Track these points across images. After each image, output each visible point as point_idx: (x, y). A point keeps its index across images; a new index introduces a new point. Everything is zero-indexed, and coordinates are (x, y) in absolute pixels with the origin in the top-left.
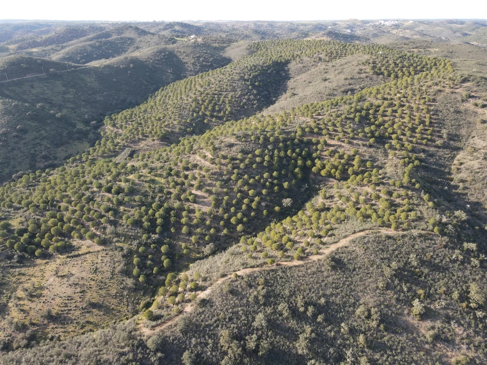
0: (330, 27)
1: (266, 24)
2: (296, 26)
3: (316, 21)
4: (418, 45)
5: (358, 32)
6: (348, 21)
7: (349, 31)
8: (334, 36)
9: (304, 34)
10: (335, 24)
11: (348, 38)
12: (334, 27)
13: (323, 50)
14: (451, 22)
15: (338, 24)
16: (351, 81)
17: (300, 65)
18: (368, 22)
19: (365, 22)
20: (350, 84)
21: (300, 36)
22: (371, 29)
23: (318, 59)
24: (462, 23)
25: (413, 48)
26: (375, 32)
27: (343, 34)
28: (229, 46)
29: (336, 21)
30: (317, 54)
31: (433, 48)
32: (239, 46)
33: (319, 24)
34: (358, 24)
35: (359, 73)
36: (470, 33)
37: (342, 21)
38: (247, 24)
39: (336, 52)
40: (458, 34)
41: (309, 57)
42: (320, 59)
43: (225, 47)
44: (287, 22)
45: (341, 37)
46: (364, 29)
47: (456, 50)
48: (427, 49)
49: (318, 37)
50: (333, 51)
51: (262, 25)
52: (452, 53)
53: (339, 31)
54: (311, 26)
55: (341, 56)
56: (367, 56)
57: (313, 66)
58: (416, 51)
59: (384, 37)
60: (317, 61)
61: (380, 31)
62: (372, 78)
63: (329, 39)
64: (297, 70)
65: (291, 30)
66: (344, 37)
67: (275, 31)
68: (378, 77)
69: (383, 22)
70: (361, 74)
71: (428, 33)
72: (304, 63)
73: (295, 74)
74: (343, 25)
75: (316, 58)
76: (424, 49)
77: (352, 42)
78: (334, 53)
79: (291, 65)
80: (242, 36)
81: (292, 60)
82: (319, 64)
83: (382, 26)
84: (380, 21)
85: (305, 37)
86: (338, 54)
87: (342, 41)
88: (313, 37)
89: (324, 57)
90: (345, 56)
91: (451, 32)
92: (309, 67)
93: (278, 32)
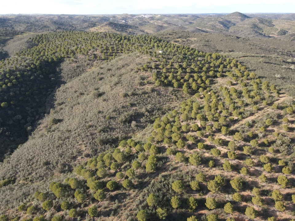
0: (112, 19)
1: (67, 17)
2: (88, 18)
3: (102, 15)
4: (180, 35)
5: (130, 22)
6: (122, 15)
7: (124, 21)
8: (114, 26)
9: (93, 24)
10: (115, 17)
11: (124, 27)
12: (114, 19)
13: (98, 46)
14: (180, 15)
15: (116, 17)
16: (133, 100)
18: (134, 16)
19: (133, 16)
20: (132, 105)
21: (89, 25)
22: (137, 20)
23: (93, 56)
24: (186, 16)
25: (177, 38)
26: (140, 22)
27: (120, 24)
28: (12, 38)
29: (115, 15)
30: (92, 50)
31: (192, 37)
32: (21, 39)
33: (104, 17)
34: (129, 17)
35: (142, 84)
36: (192, 22)
37: (119, 15)
38: (53, 16)
39: (112, 48)
40: (187, 23)
41: (83, 54)
42: (96, 57)
43: (8, 40)
44: (82, 16)
45: (119, 26)
46: (133, 20)
47: (211, 39)
48: (188, 38)
49: (103, 27)
50: (108, 47)
51: (64, 17)
52: (208, 42)
53: (118, 21)
54: (99, 18)
55: (117, 53)
56: (146, 57)
57: (89, 66)
58: (180, 41)
59: (147, 25)
60: (92, 59)
61: (143, 21)
62: (160, 92)
63: (110, 28)
64: (70, 71)
65: (84, 21)
66: (121, 26)
67: (72, 22)
68: (167, 90)
69: (143, 16)
70: (144, 86)
71: (170, 22)
72: (78, 62)
73: (68, 78)
74: (120, 17)
75: (91, 55)
76: (186, 38)
77: (127, 30)
78: (109, 48)
79: (64, 64)
80: (41, 27)
81: (65, 58)
82: (95, 63)
83: (144, 18)
84: (141, 15)
85: (94, 26)
86: (114, 50)
87: (120, 30)
88: (99, 27)
89: (100, 54)
90: (122, 52)
91: (183, 22)
92: (84, 67)
93: (74, 22)
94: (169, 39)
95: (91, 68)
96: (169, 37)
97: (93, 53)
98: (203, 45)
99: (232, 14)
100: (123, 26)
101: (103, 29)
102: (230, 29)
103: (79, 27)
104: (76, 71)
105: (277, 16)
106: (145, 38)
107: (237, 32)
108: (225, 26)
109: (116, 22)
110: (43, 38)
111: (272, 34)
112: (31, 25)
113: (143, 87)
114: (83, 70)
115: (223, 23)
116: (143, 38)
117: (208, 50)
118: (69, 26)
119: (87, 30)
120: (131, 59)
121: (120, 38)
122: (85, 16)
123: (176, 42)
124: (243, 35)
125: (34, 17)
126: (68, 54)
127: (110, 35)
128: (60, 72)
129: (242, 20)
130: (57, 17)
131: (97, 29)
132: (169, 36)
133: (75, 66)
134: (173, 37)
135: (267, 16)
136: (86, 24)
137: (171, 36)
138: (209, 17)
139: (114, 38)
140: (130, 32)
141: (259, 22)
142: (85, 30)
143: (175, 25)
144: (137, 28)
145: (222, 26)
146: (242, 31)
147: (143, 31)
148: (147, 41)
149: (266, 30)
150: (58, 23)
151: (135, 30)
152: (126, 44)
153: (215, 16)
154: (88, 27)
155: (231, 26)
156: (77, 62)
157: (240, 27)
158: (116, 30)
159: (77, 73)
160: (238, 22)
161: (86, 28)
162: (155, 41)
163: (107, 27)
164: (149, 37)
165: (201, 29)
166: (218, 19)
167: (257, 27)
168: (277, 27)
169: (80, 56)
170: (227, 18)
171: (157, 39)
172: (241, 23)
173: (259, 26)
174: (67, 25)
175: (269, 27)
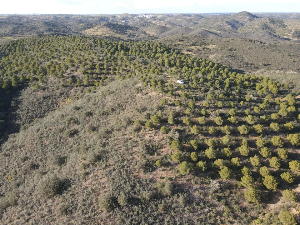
0: (111, 19)
1: (64, 17)
2: (86, 18)
5: (130, 23)
6: (123, 15)
7: (124, 22)
9: (89, 25)
10: (114, 17)
11: (124, 28)
12: (113, 19)
14: (184, 15)
15: (116, 17)
17: (40, 94)
19: (133, 15)
21: (85, 26)
22: (138, 20)
23: (71, 79)
24: (190, 15)
26: (141, 23)
27: (120, 25)
29: (115, 15)
30: (71, 68)
31: (209, 44)
33: (104, 17)
34: (129, 17)
36: (197, 22)
37: (119, 15)
39: (101, 65)
40: (191, 23)
41: (56, 75)
42: (74, 80)
44: (80, 16)
45: (118, 27)
46: (134, 20)
47: (234, 47)
48: (204, 46)
49: (100, 28)
50: (95, 64)
51: (60, 17)
52: (232, 50)
53: (117, 22)
54: (97, 18)
55: (108, 74)
56: (155, 93)
57: (62, 96)
58: (195, 50)
59: (148, 26)
60: (68, 84)
61: (144, 22)
62: (190, 194)
63: (108, 29)
64: (32, 106)
65: (81, 22)
66: (120, 28)
67: (67, 23)
68: (205, 185)
69: (144, 15)
70: (154, 173)
71: (174, 23)
72: (46, 90)
73: (26, 118)
74: (120, 17)
75: (67, 78)
76: (201, 46)
77: (126, 31)
78: (96, 67)
79: (26, 92)
80: (29, 29)
81: (31, 80)
82: (72, 91)
83: (145, 18)
84: (142, 15)
85: (90, 28)
86: (104, 69)
87: (119, 31)
88: (96, 28)
89: (81, 76)
90: (115, 73)
91: (187, 22)
92: (55, 98)
93: (69, 23)
94: (180, 46)
95: (66, 100)
96: (179, 44)
97: (71, 75)
98: (227, 56)
99: (239, 13)
100: (122, 28)
101: (100, 30)
102: (239, 29)
103: (74, 29)
104: (41, 105)
105: (286, 16)
106: (148, 45)
107: (249, 34)
108: (233, 26)
109: (115, 23)
110: (17, 46)
111: (287, 35)
112: (18, 27)
113: (151, 176)
114: (52, 104)
115: (231, 23)
116: (146, 46)
117: (234, 63)
118: (63, 27)
119: (83, 32)
120: (128, 95)
121: (115, 47)
122: (83, 16)
123: (189, 51)
124: (256, 36)
125: (27, 17)
126: (36, 74)
127: (101, 43)
128: (17, 107)
129: (251, 20)
130: (53, 17)
131: (94, 31)
132: (179, 42)
133: (41, 96)
134: (184, 44)
135: (274, 15)
136: (82, 25)
137: (182, 42)
138: (215, 17)
139: (107, 47)
140: (130, 34)
141: (270, 22)
142: (80, 32)
143: (179, 25)
144: (138, 29)
145: (229, 26)
146: (254, 32)
147: (145, 33)
148: (152, 50)
149: (279, 31)
150: (50, 24)
151: (136, 31)
152: (122, 60)
153: (220, 15)
154: (84, 28)
155: (239, 27)
156: (44, 89)
157: (250, 28)
158: (114, 31)
159: (43, 109)
160: (246, 22)
161: (81, 29)
162: (162, 50)
163: (105, 29)
164: (153, 45)
165: (207, 30)
166: (225, 19)
167: (269, 28)
168: (289, 27)
169: (52, 79)
170: (234, 18)
171: (164, 48)
172: (250, 23)
173: (270, 27)
174: (61, 26)
175: (281, 28)
